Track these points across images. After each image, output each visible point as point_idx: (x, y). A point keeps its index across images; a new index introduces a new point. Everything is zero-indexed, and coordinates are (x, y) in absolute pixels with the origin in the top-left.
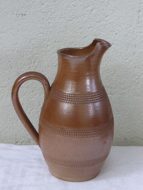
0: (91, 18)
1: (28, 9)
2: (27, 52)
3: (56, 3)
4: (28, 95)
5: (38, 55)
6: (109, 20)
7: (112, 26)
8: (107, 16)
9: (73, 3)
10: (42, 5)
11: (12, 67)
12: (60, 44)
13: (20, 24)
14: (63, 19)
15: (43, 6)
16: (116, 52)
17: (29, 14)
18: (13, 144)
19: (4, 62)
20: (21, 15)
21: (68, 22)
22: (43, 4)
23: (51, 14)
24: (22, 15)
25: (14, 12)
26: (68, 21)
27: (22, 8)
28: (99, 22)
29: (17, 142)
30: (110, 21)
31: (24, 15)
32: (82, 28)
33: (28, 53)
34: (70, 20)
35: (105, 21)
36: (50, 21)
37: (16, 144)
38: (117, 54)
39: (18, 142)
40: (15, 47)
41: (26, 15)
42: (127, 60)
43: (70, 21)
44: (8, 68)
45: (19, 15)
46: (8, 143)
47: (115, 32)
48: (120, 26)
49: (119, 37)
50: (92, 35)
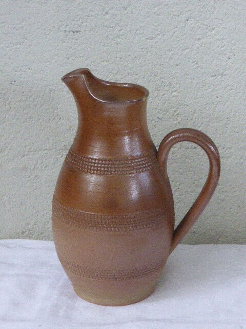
0: (185, 34)
1: (82, 23)
3: (127, 10)
7: (221, 46)
8: (213, 29)
9: (156, 10)
10: (104, 15)
11: (61, 116)
12: (138, 77)
14: (140, 36)
15: (107, 17)
16: (229, 88)
17: (85, 30)
20: (71, 33)
21: (149, 41)
22: (107, 13)
23: (120, 28)
24: (74, 32)
25: (61, 29)
27: (74, 20)
28: (200, 39)
30: (217, 37)
31: (77, 32)
35: (209, 37)
36: (119, 40)
38: (231, 91)
41: (80, 31)
43: (152, 39)
44: (54, 119)
45: (69, 32)
47: (225, 54)
48: (235, 45)
49: (233, 63)
50: (189, 61)
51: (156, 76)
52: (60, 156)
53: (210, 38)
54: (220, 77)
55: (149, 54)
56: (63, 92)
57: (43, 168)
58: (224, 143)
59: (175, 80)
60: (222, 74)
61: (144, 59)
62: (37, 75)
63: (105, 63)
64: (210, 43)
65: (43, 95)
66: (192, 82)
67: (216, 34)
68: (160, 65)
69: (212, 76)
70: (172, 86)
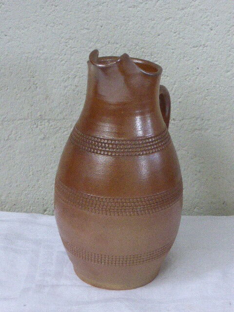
2: (62, 61)
4: (64, 132)
5: (79, 66)
6: (199, 5)
7: (203, 17)
11: (37, 85)
12: (118, 46)
13: (50, 14)
14: (123, 4)
16: (210, 59)
18: (38, 212)
19: (23, 78)
21: (131, 9)
26: (129, 7)
28: (183, 9)
29: (45, 211)
30: (201, 7)
32: (154, 20)
33: (64, 62)
34: (135, 6)
36: (100, 7)
37: (43, 213)
38: (213, 62)
39: (48, 209)
40: (41, 51)
42: (229, 73)
46: (31, 212)
47: (208, 25)
48: (218, 16)
49: (215, 34)
50: (171, 31)
51: (137, 45)
52: (35, 126)
53: (194, 8)
54: (201, 48)
55: (130, 23)
56: (41, 60)
57: (17, 138)
58: (202, 115)
59: (155, 50)
60: (204, 45)
61: (125, 28)
62: (13, 42)
63: (86, 31)
64: (194, 13)
65: (20, 63)
66: (173, 53)
67: (200, 4)
68: (142, 35)
69: (194, 47)
70: (153, 56)
